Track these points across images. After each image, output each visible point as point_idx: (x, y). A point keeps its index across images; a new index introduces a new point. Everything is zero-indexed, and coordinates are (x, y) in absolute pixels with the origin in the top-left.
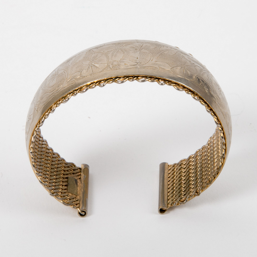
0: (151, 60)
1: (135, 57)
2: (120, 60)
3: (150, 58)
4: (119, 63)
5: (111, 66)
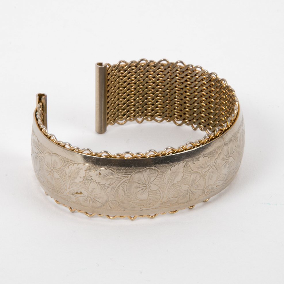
5: (206, 192)
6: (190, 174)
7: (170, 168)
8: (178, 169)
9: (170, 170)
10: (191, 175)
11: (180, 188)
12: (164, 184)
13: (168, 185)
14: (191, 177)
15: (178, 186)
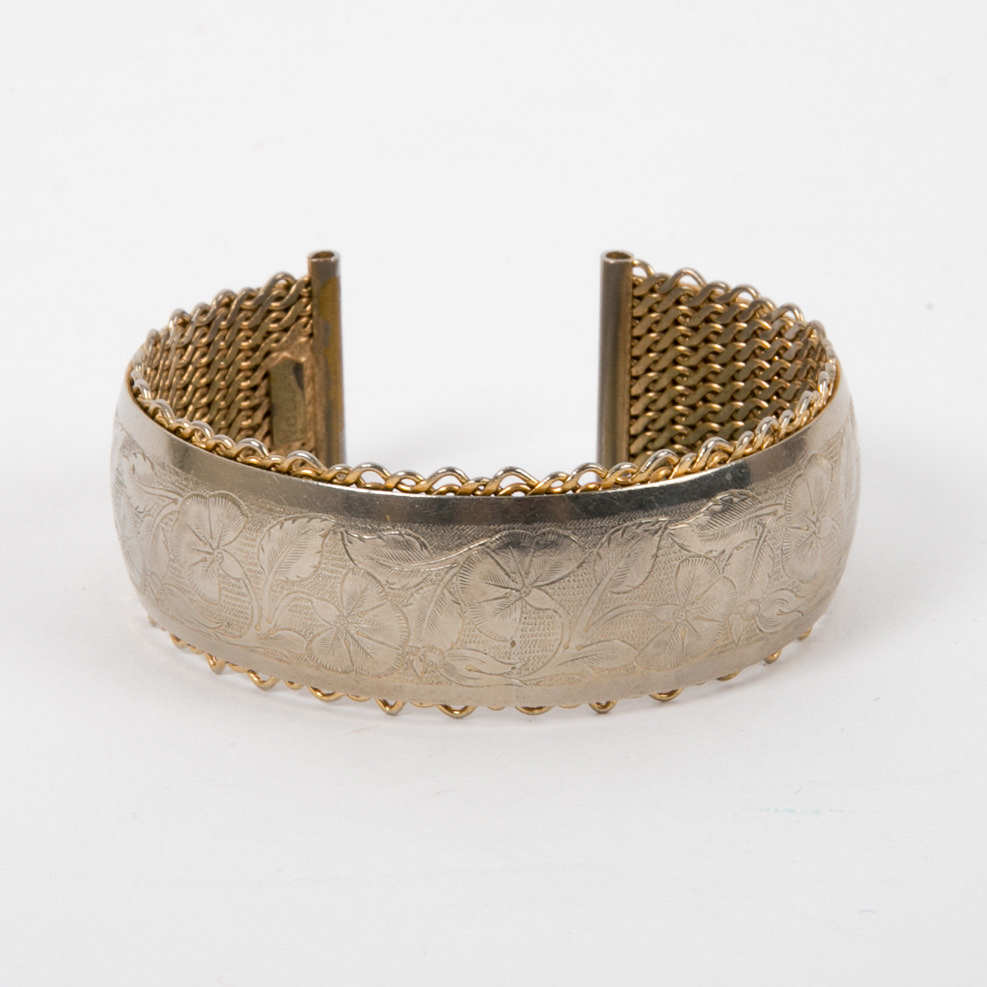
0: (562, 646)
1: (505, 641)
2: (451, 649)
3: (559, 637)
4: (447, 660)
5: (419, 667)
6: (344, 571)
7: (282, 519)
8: (305, 536)
9: (278, 526)
10: (346, 575)
11: (310, 604)
12: (260, 569)
13: (271, 576)
14: (346, 582)
15: (301, 595)
